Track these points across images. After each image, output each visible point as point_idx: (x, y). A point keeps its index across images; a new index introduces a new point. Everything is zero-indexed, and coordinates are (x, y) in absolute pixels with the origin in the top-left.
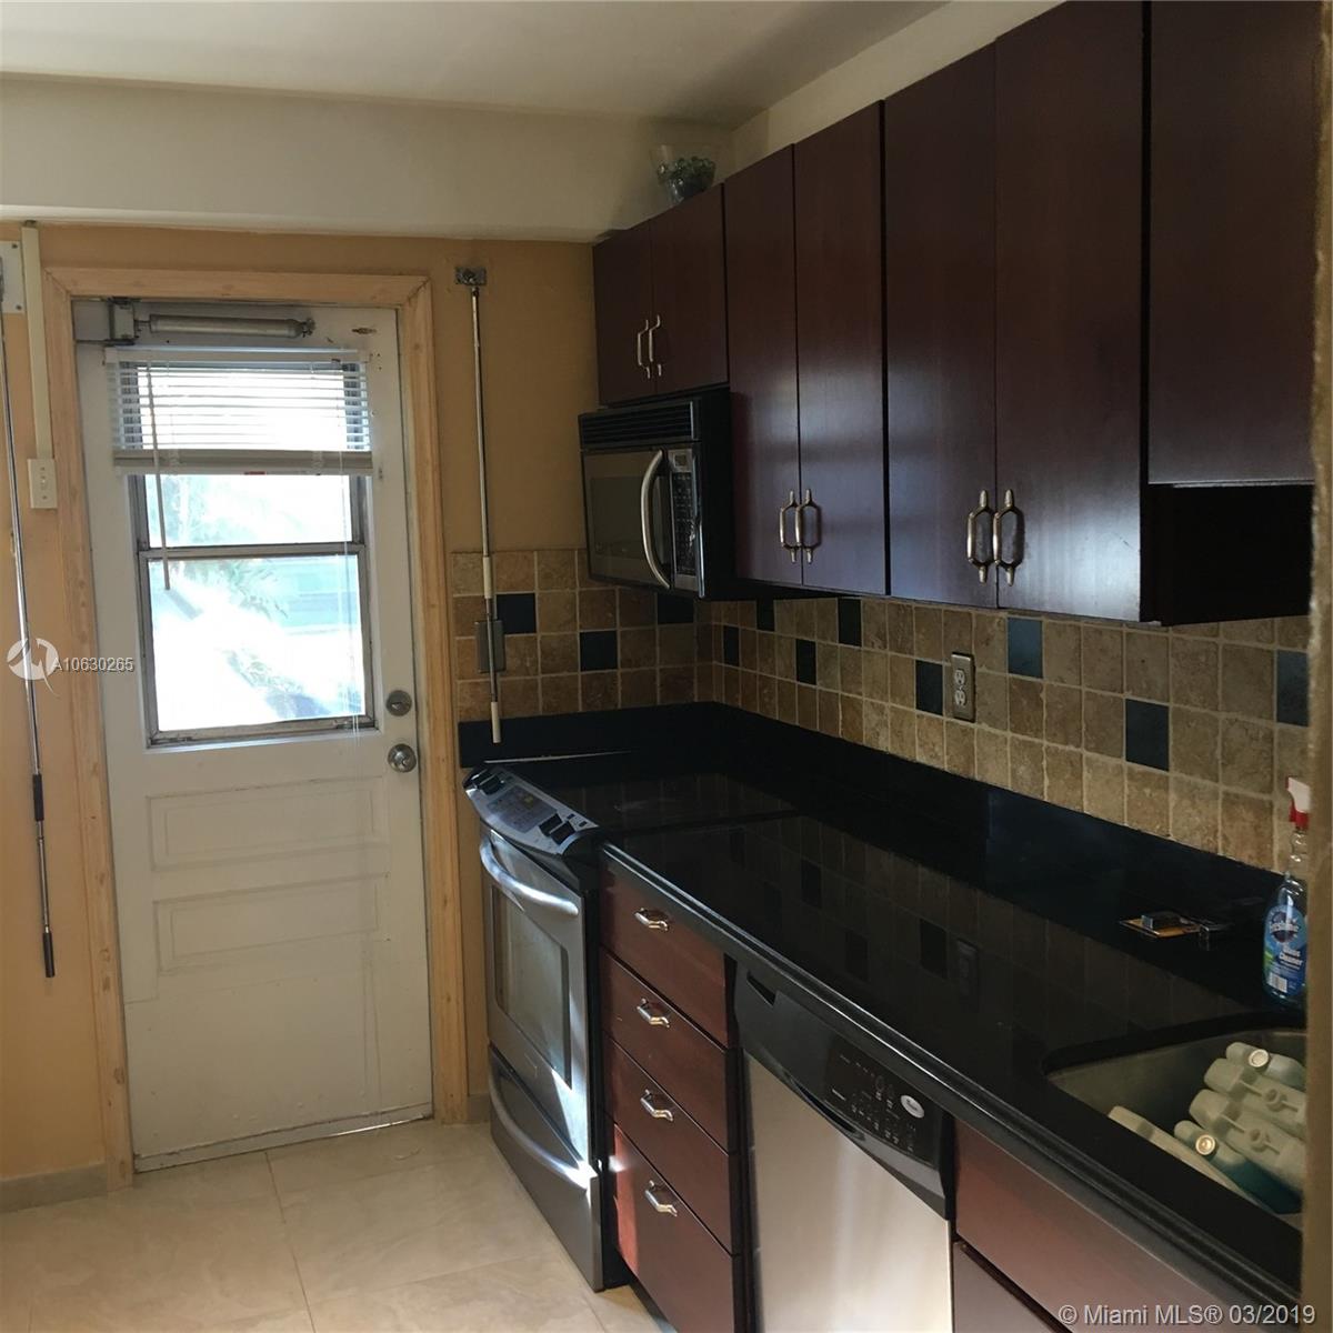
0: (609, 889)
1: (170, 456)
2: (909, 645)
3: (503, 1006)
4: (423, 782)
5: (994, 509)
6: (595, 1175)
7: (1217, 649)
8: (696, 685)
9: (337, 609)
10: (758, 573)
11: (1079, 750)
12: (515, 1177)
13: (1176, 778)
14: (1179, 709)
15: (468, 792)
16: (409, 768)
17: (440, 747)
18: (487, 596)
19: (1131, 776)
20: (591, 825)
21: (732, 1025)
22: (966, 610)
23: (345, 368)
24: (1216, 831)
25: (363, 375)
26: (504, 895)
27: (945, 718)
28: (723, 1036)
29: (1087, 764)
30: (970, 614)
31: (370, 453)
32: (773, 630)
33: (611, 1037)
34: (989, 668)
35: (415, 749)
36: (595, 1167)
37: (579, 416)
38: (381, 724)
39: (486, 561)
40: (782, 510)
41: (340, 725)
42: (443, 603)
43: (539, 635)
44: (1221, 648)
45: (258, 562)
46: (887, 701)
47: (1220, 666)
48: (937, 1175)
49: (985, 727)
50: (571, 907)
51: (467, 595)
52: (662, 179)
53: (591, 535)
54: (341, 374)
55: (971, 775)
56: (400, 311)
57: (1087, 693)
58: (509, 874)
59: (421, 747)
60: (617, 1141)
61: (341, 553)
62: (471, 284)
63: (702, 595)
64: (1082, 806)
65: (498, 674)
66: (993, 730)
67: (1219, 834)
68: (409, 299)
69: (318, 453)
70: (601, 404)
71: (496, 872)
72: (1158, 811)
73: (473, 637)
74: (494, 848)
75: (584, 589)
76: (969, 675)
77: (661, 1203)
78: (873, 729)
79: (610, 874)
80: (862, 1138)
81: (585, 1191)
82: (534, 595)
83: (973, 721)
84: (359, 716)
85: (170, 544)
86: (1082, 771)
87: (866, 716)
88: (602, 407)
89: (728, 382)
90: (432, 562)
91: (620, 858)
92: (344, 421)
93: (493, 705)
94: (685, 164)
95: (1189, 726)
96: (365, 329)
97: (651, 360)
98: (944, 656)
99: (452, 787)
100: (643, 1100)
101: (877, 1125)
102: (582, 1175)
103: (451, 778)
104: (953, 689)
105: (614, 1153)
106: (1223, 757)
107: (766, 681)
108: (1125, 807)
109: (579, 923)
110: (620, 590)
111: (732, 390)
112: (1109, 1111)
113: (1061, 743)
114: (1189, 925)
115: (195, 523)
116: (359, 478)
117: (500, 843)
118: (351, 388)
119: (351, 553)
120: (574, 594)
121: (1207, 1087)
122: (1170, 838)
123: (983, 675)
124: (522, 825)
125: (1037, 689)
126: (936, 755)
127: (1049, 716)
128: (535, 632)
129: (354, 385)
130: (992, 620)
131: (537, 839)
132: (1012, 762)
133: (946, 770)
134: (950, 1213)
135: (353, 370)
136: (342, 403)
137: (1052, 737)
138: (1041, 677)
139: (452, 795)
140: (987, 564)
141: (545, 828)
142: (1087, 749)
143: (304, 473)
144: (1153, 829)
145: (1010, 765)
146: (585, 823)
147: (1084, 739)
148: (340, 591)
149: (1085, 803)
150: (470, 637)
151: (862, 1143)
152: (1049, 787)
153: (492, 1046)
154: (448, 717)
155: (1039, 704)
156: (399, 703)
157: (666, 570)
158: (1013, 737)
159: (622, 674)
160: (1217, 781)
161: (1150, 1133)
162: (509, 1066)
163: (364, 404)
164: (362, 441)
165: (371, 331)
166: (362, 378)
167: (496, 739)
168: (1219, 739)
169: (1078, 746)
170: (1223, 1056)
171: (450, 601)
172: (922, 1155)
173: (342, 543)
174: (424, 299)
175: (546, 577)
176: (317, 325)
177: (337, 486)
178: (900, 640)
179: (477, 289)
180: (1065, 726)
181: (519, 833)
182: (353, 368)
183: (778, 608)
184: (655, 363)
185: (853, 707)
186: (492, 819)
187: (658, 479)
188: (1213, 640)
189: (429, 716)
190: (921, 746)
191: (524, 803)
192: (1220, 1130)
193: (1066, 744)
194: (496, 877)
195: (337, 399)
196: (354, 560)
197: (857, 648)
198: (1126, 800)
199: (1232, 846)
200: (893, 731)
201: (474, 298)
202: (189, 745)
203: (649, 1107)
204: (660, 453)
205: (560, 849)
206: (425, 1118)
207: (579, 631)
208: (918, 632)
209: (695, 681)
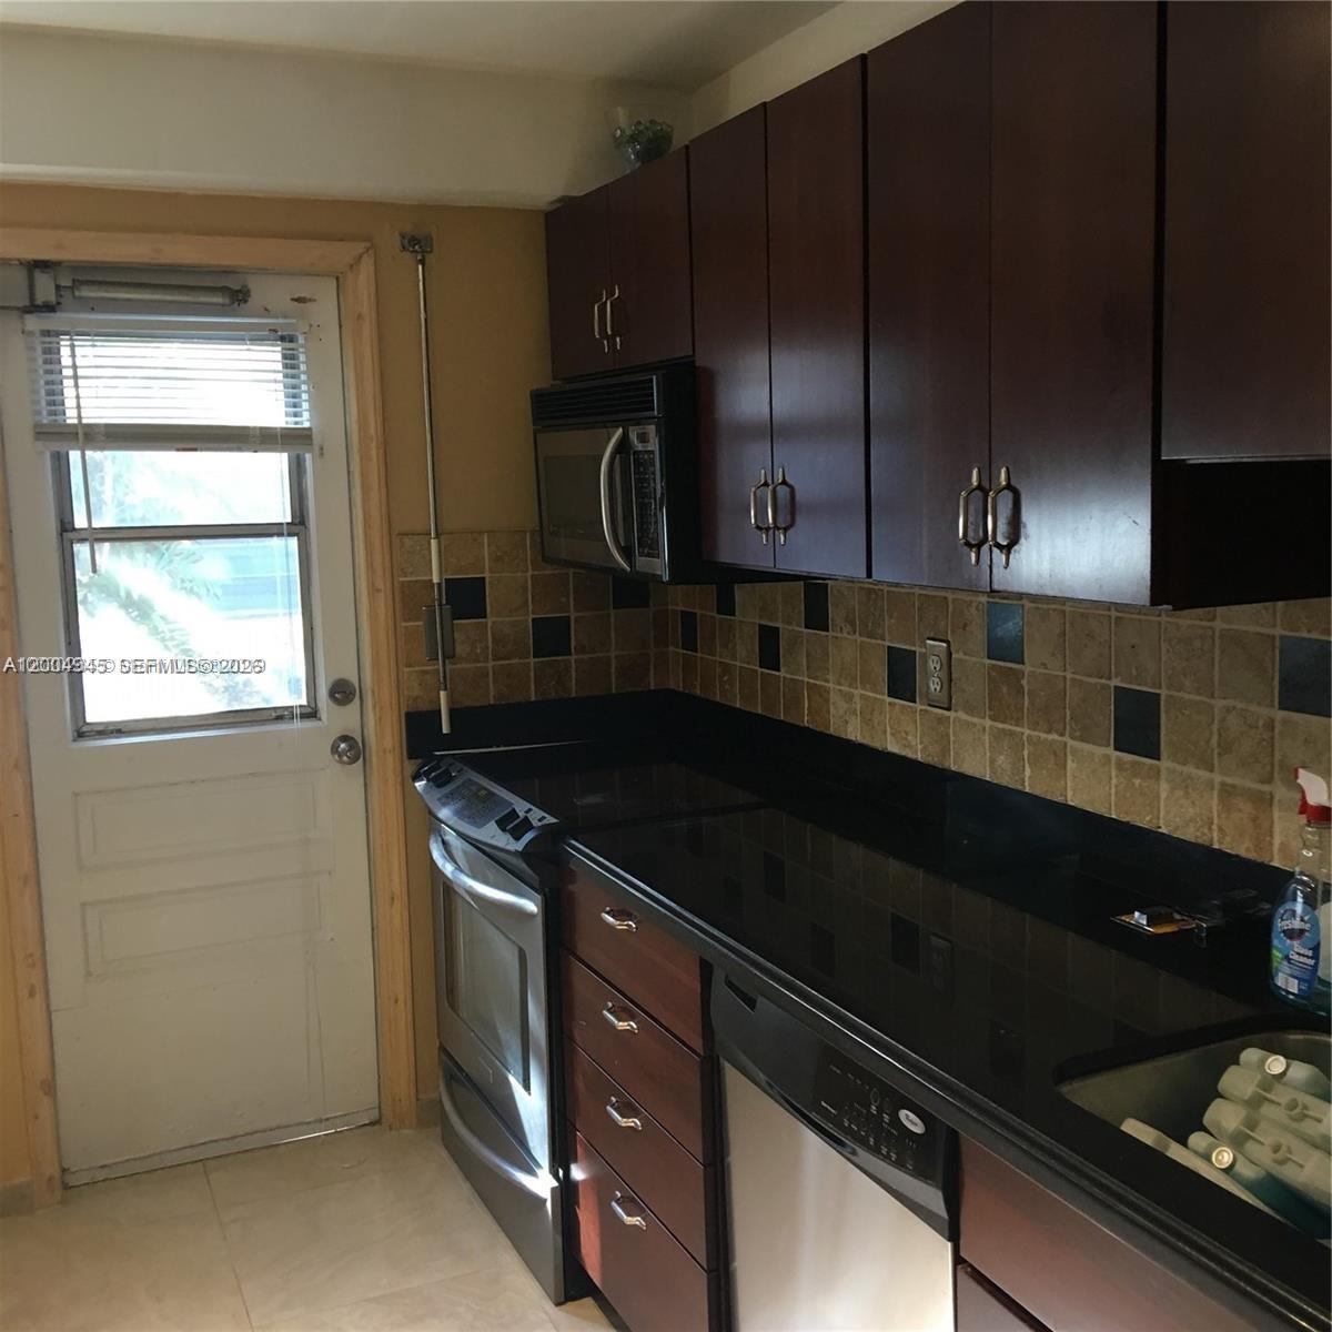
0: (571, 887)
1: (97, 430)
2: (880, 631)
3: (453, 1006)
4: (368, 774)
5: (988, 487)
6: (556, 1184)
7: (1214, 633)
8: (652, 672)
9: (275, 593)
10: (726, 555)
11: (1064, 739)
12: (468, 1185)
13: (1168, 769)
14: (1171, 696)
15: (417, 784)
16: (353, 760)
17: (385, 738)
18: (436, 580)
19: (1120, 766)
20: (551, 820)
21: (708, 1032)
22: (943, 594)
23: (282, 339)
24: (1212, 823)
25: (302, 347)
26: (455, 891)
27: (919, 706)
28: (698, 1044)
29: (1071, 752)
30: (946, 598)
31: (309, 429)
32: (734, 615)
33: (572, 1040)
34: (965, 654)
35: (359, 740)
36: (556, 1176)
37: (532, 392)
38: (323, 714)
39: (434, 543)
40: (753, 489)
41: (280, 715)
42: (389, 585)
43: (490, 621)
44: (1217, 634)
45: (186, 544)
46: (856, 688)
47: (1217, 651)
48: (940, 1194)
49: (964, 716)
50: (531, 906)
51: (413, 578)
52: (618, 143)
53: (545, 515)
54: (278, 345)
55: (946, 765)
56: (341, 280)
57: (1072, 679)
58: (461, 871)
59: (366, 739)
60: (579, 1150)
61: (280, 535)
62: (417, 252)
63: (666, 578)
64: (1066, 796)
65: (447, 661)
66: (969, 719)
67: (1215, 827)
68: (352, 266)
69: (255, 428)
70: (554, 379)
71: (448, 869)
72: (1148, 802)
73: (421, 623)
74: (444, 842)
75: (536, 573)
76: (944, 662)
77: (629, 1215)
78: (842, 717)
79: (572, 871)
80: (854, 1153)
81: (545, 1200)
82: (484, 578)
83: (949, 709)
84: (300, 706)
85: (95, 524)
86: (1066, 761)
87: (833, 704)
88: (557, 382)
89: (694, 355)
90: (377, 543)
91: (583, 855)
92: (281, 395)
93: (442, 694)
94: (641, 128)
95: (1183, 714)
96: (304, 298)
97: (609, 333)
98: (918, 643)
99: (399, 779)
100: (609, 1108)
101: (872, 1140)
102: (542, 1184)
103: (399, 769)
104: (927, 676)
105: (576, 1161)
106: (1219, 746)
107: (726, 668)
108: (1113, 798)
109: (539, 923)
110: (574, 573)
111: (697, 364)
112: (1121, 1124)
113: (1045, 732)
114: (1183, 920)
115: (121, 504)
116: (298, 456)
117: (451, 837)
118: (290, 360)
119: (290, 535)
120: (526, 577)
121: (1222, 1097)
122: (1160, 830)
123: (960, 660)
124: (477, 819)
125: (1019, 675)
126: (909, 742)
127: (1032, 703)
128: (485, 617)
129: (293, 357)
130: (969, 604)
131: (491, 834)
132: (990, 751)
133: (920, 759)
134: (953, 1235)
135: (291, 341)
136: (280, 376)
137: (1034, 726)
138: (1023, 663)
139: (399, 788)
140: (979, 546)
141: (502, 824)
142: (1073, 738)
143: (239, 449)
144: (1144, 821)
145: (988, 754)
146: (544, 818)
147: (1068, 727)
148: (279, 573)
149: (1070, 794)
150: (417, 623)
151: (853, 1158)
152: (1030, 777)
153: (443, 1049)
154: (395, 707)
155: (1020, 691)
156: (342, 692)
157: (627, 552)
158: (991, 726)
159: (576, 661)
160: (1212, 771)
161: (1167, 1147)
162: (461, 1070)
163: (303, 377)
164: (301, 416)
165: (310, 300)
166: (301, 350)
167: (445, 729)
168: (1215, 728)
169: (1062, 735)
170: (1237, 1062)
171: (396, 584)
172: (922, 1173)
173: (282, 524)
174: (367, 267)
175: (497, 559)
176: (252, 294)
177: (275, 464)
178: (870, 624)
179: (423, 257)
180: (1049, 715)
181: (475, 829)
182: (291, 339)
183: (740, 593)
184: (614, 336)
185: (820, 693)
186: (444, 813)
187: (618, 456)
188: (1209, 624)
189: (374, 707)
190: (892, 734)
191: (475, 795)
192: (1238, 1141)
193: (1049, 732)
194: (449, 875)
195: (275, 371)
196: (293, 542)
197: (823, 633)
198: (1113, 791)
199: (1228, 839)
200: (863, 718)
201: (420, 267)
202: (117, 737)
203: (615, 1115)
204: (621, 430)
205: (519, 846)
206: (372, 1124)
207: (531, 616)
208: (891, 617)
209: (652, 667)
